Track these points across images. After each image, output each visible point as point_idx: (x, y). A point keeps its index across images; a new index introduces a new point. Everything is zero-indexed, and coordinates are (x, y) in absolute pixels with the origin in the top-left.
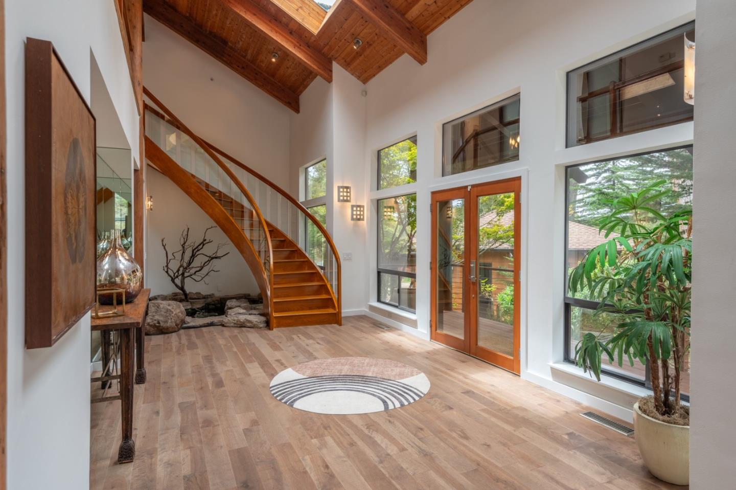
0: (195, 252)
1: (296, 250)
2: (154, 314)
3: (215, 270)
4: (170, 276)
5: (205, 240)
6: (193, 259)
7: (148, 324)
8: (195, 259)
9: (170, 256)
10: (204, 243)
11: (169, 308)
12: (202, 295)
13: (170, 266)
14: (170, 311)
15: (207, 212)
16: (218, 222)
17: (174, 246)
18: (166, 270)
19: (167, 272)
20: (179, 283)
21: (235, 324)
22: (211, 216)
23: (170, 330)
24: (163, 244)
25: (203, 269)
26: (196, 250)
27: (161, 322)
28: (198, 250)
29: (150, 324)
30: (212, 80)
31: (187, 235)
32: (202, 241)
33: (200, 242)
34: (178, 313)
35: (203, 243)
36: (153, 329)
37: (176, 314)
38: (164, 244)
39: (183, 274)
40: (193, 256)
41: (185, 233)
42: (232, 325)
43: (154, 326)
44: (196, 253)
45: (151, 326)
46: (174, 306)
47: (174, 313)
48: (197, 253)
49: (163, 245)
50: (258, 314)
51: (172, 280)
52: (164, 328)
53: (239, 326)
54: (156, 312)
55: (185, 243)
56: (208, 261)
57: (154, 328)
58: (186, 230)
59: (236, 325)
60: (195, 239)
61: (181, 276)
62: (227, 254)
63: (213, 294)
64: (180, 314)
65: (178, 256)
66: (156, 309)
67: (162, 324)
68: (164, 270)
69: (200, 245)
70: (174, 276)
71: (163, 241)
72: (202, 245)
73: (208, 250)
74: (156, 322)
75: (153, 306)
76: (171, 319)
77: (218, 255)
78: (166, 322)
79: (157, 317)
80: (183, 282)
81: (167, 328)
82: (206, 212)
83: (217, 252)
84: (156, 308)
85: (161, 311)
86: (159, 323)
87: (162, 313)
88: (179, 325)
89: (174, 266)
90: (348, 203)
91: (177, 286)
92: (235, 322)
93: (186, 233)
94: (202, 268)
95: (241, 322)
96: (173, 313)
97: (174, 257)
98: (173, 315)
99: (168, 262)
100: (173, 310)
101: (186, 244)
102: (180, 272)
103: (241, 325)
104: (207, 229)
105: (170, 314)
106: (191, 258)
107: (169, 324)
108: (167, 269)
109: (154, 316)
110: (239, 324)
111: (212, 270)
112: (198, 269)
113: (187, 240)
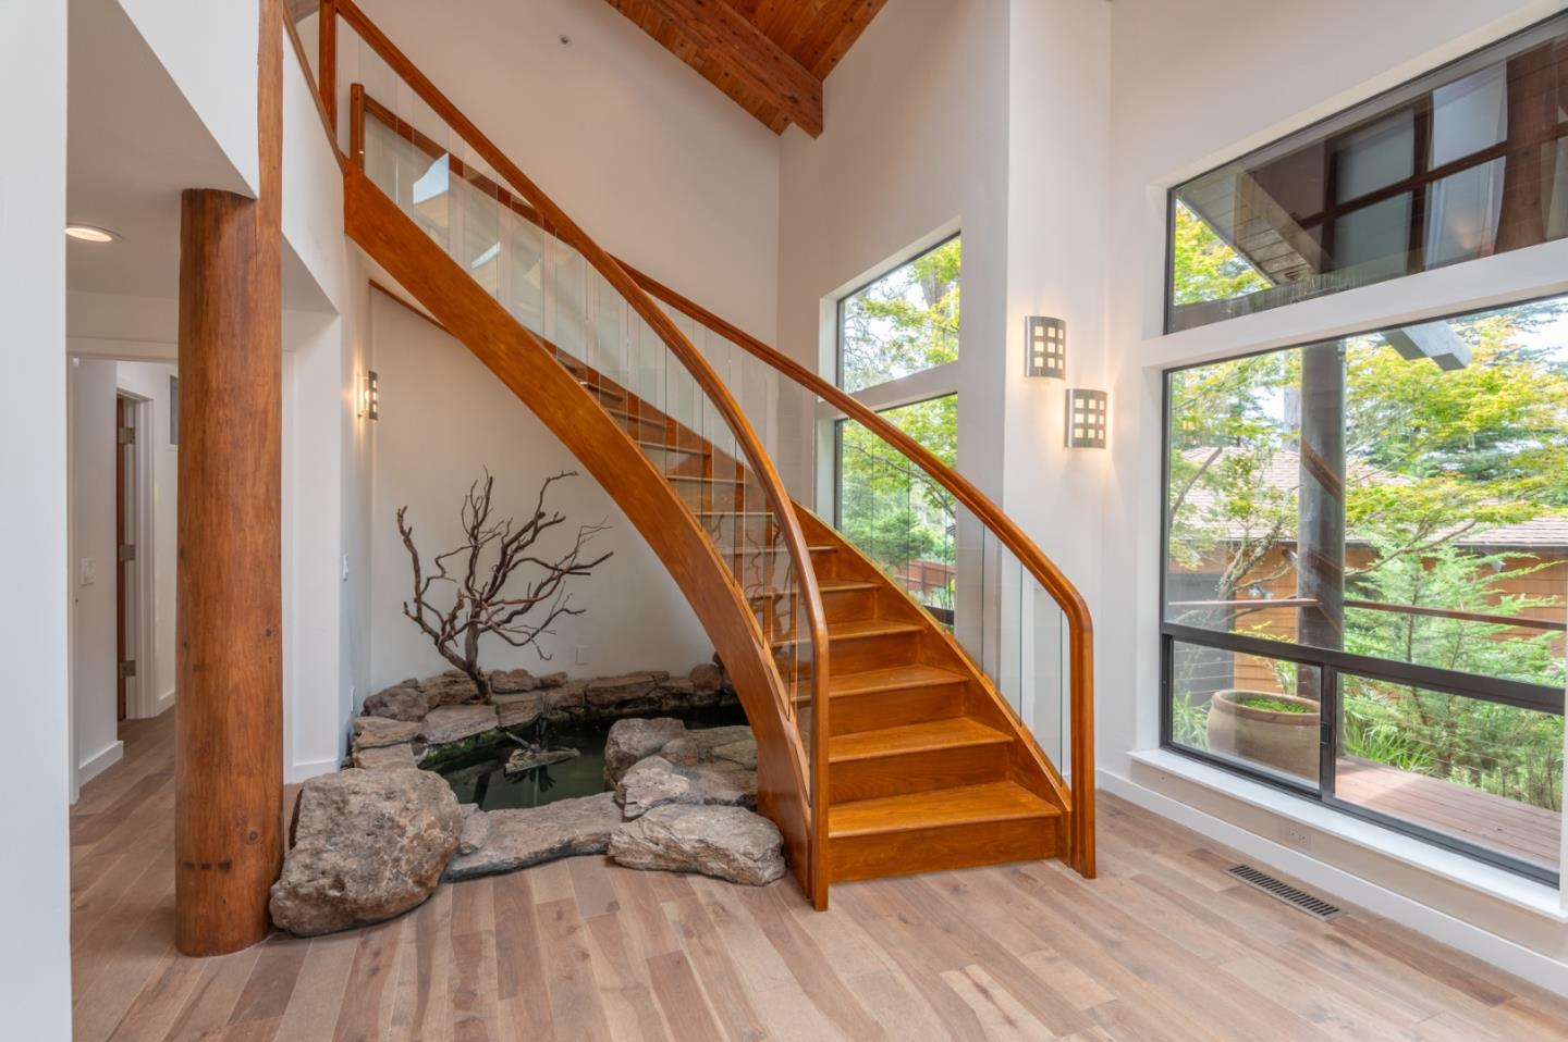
0: (509, 552)
1: (835, 551)
2: (321, 843)
3: (571, 610)
4: (430, 632)
5: (541, 515)
6: (505, 575)
7: (293, 893)
8: (509, 574)
9: (428, 569)
10: (540, 523)
11: (389, 808)
12: (531, 677)
13: (424, 598)
14: (395, 825)
15: (548, 422)
16: (583, 455)
17: (440, 536)
18: (414, 613)
19: (419, 619)
20: (461, 652)
21: (657, 856)
22: (563, 434)
23: (392, 909)
24: (401, 527)
25: (533, 607)
26: (515, 545)
27: (347, 880)
28: (520, 548)
29: (302, 891)
30: (564, 41)
31: (488, 499)
32: (531, 517)
33: (527, 522)
34: (431, 826)
35: (534, 527)
36: (314, 912)
37: (417, 836)
38: (406, 529)
39: (472, 624)
40: (504, 566)
41: (480, 492)
42: (647, 859)
43: (321, 898)
44: (512, 557)
45: (306, 898)
46: (414, 796)
47: (411, 831)
48: (517, 557)
49: (402, 532)
50: (739, 803)
51: (436, 643)
52: (362, 908)
53: (673, 866)
54: (330, 834)
55: (476, 527)
56: (551, 579)
57: (316, 906)
58: (483, 482)
59: (662, 863)
60: (509, 512)
61: (464, 634)
62: (606, 557)
63: (563, 675)
64: (436, 832)
65: (458, 567)
66: (331, 819)
67: (352, 890)
68: (407, 613)
69: (525, 530)
70: (443, 629)
71: (400, 516)
72: (531, 531)
73: (551, 547)
74: (325, 882)
75: (320, 804)
76: (397, 860)
77: (581, 559)
78: (372, 878)
79: (331, 859)
80: (472, 647)
81: (379, 905)
82: (546, 422)
83: (575, 552)
84: (332, 811)
85: (351, 828)
86: (339, 884)
87: (357, 836)
88: (429, 878)
89: (442, 597)
90: (1053, 380)
91: (453, 659)
92: (660, 849)
93: (483, 494)
94: (529, 604)
95: (682, 852)
96: (402, 831)
97: (442, 568)
98: (405, 841)
99: (422, 586)
100: (403, 821)
101: (485, 527)
102: (462, 618)
103: (682, 866)
104: (549, 480)
105: (390, 842)
106: (498, 570)
107: (384, 889)
108: (419, 610)
109: (317, 853)
110: (674, 860)
111: (562, 610)
112: (520, 607)
113: (485, 516)
